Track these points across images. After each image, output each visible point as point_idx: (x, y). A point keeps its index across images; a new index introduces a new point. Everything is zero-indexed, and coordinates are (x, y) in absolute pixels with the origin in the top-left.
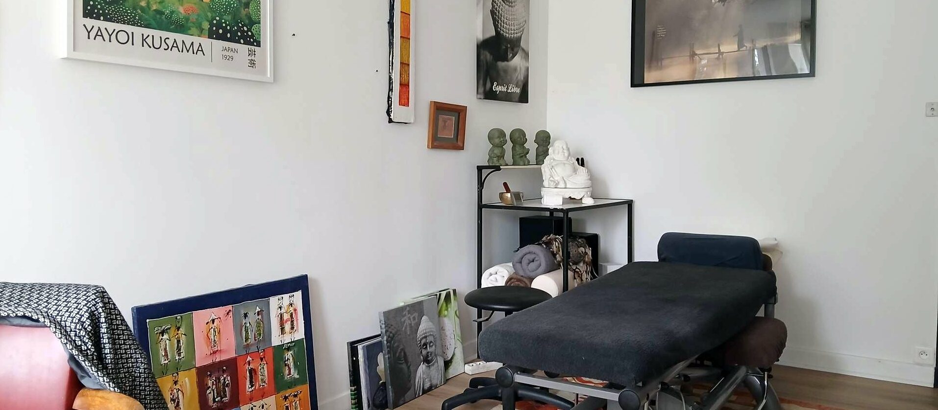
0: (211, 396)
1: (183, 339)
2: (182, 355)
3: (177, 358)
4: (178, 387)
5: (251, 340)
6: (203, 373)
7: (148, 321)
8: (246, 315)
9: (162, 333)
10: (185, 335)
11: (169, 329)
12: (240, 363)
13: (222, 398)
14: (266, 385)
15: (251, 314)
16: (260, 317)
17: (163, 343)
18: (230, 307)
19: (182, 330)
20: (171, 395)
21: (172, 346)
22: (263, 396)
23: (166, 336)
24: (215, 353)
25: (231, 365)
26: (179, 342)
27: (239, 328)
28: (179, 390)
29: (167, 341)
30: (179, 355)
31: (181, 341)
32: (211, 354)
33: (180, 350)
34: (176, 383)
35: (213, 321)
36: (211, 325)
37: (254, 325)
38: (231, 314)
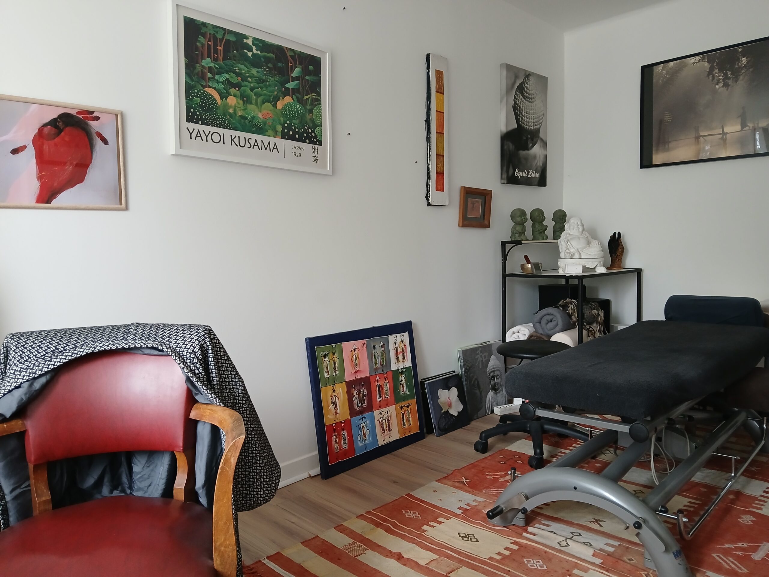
0: (355, 402)
1: (337, 361)
2: (337, 372)
3: (334, 374)
4: (335, 394)
5: (378, 365)
6: (350, 385)
7: (316, 347)
8: (374, 347)
9: (325, 356)
10: (338, 358)
11: (329, 353)
12: (372, 381)
13: (362, 404)
14: (389, 398)
15: (377, 347)
16: (383, 349)
17: (325, 363)
18: (364, 341)
19: (336, 355)
20: (332, 399)
21: (330, 365)
22: (387, 405)
23: (327, 359)
24: (356, 372)
25: (366, 382)
26: (335, 363)
27: (371, 356)
28: (336, 396)
29: (328, 362)
30: (335, 373)
31: (336, 362)
32: (354, 373)
33: (335, 369)
34: (334, 391)
35: (355, 350)
36: (354, 353)
37: (380, 354)
38: (365, 345)
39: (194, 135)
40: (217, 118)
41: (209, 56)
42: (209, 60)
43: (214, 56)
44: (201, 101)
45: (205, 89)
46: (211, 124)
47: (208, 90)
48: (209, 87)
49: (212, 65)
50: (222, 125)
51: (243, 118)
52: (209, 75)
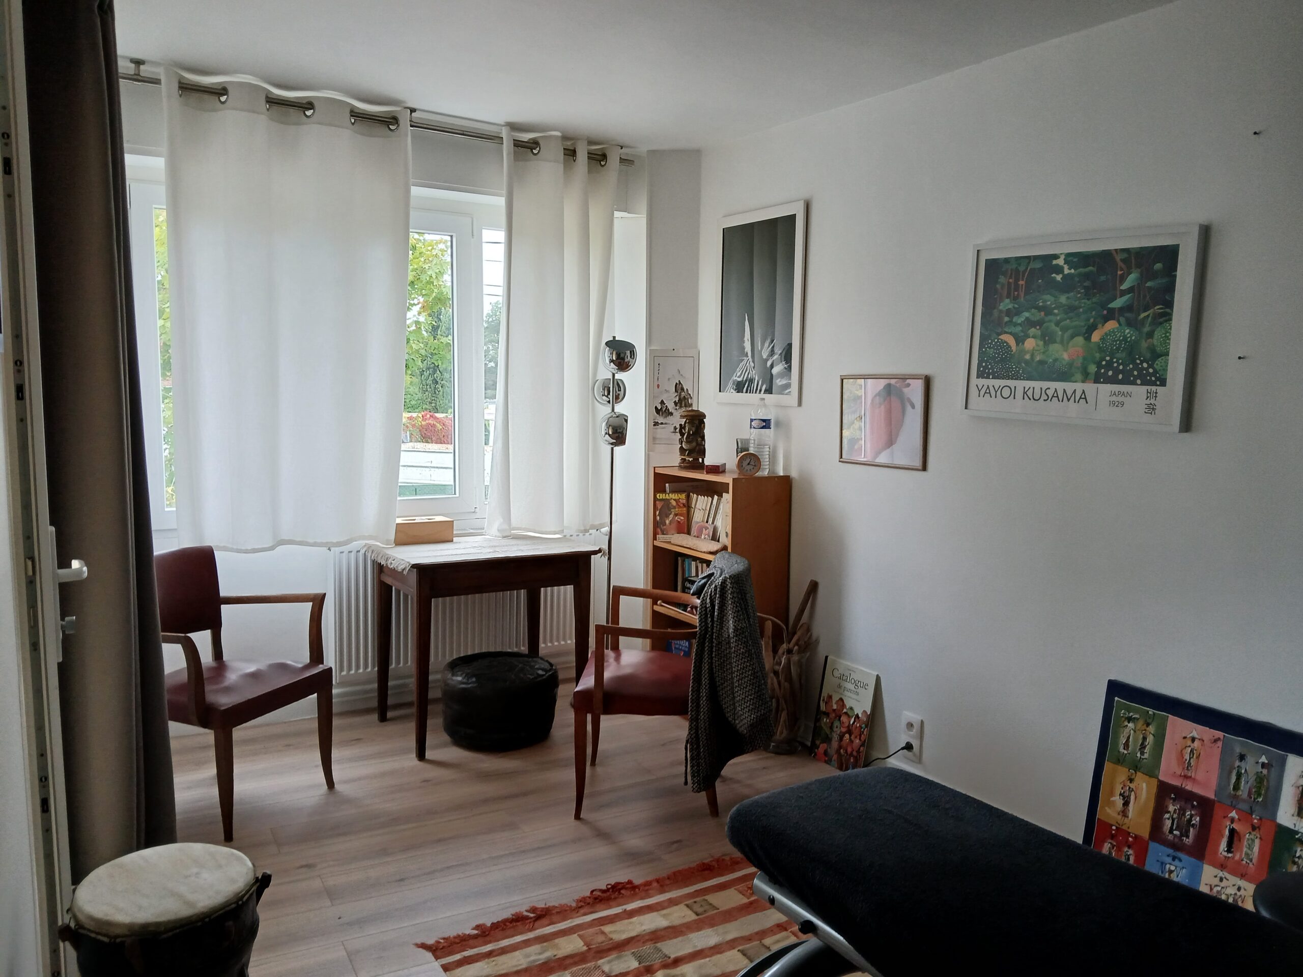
0: (1168, 823)
1: (1150, 739)
2: (1146, 756)
3: (1139, 755)
4: (1132, 786)
5: (1243, 792)
7: (1116, 698)
8: (1242, 757)
9: (1129, 719)
10: (1153, 735)
11: (1138, 719)
12: (1218, 812)
13: (1182, 835)
15: (1250, 760)
18: (1219, 734)
19: (1151, 729)
21: (1135, 740)
23: (1131, 725)
27: (1225, 769)
29: (1132, 732)
30: (1142, 753)
31: (1148, 740)
33: (1145, 748)
34: (1131, 780)
35: (1193, 739)
36: (1189, 743)
37: (1252, 776)
38: (1220, 744)
39: (982, 392)
40: (1011, 368)
41: (1008, 296)
42: (1007, 301)
43: (1014, 294)
44: (994, 352)
45: (1000, 337)
46: (1002, 377)
47: (1004, 337)
48: (1006, 333)
49: (1010, 306)
50: (1015, 376)
51: (1042, 362)
52: (1006, 319)
